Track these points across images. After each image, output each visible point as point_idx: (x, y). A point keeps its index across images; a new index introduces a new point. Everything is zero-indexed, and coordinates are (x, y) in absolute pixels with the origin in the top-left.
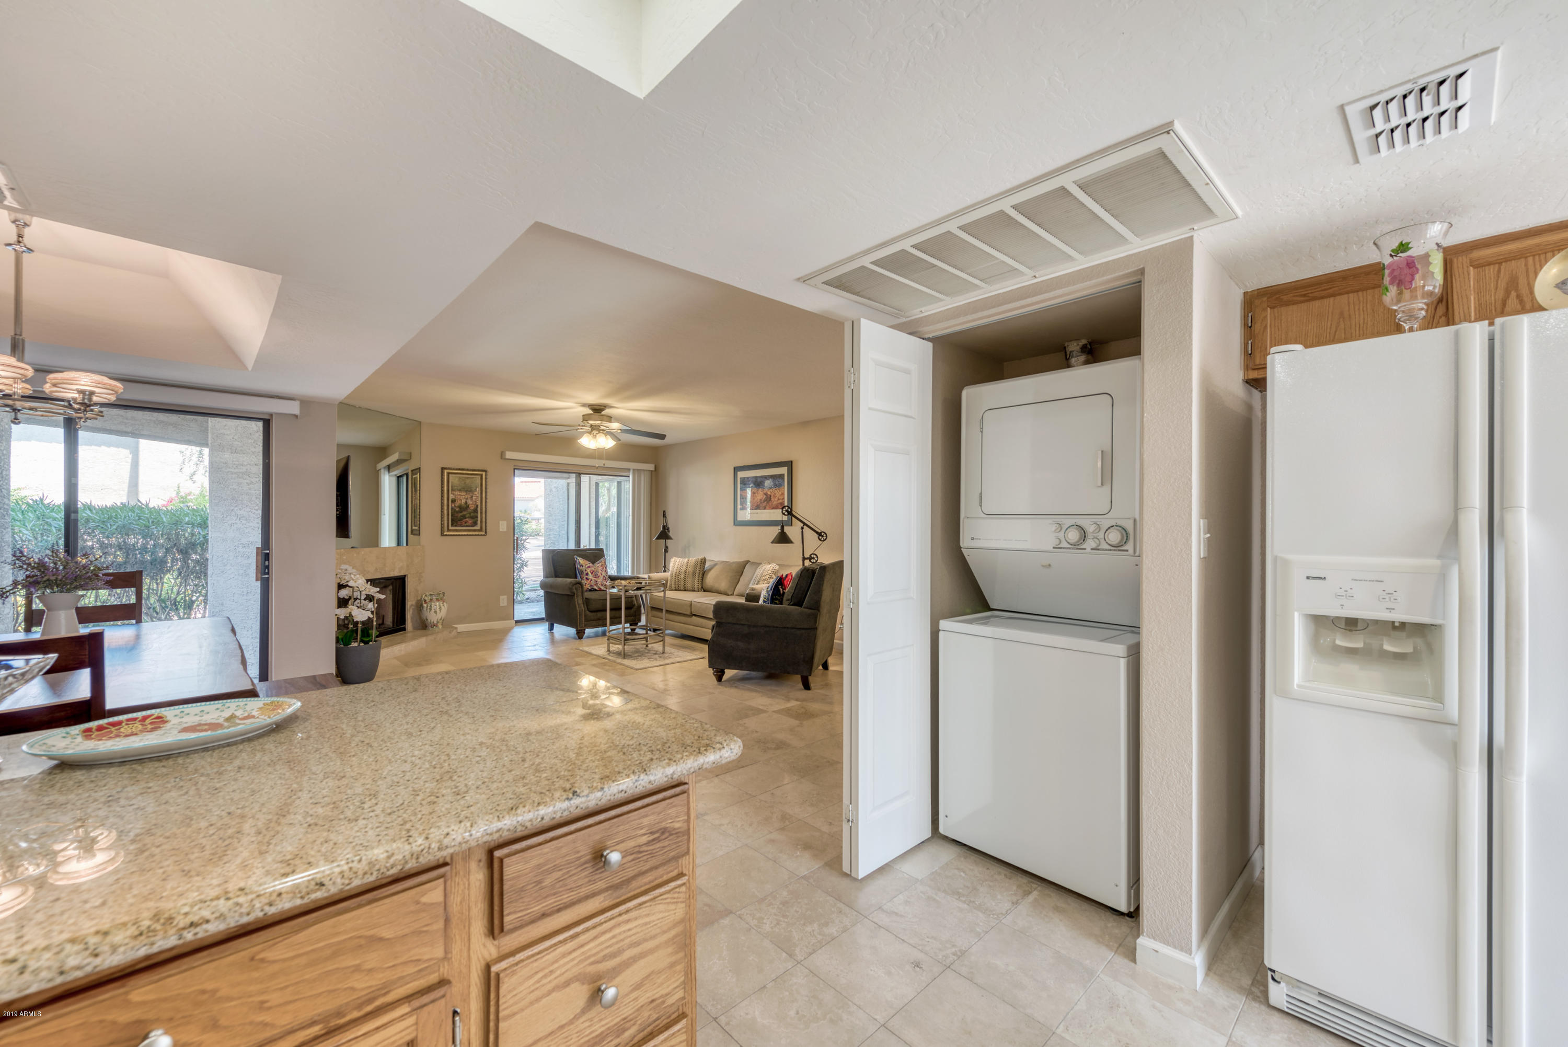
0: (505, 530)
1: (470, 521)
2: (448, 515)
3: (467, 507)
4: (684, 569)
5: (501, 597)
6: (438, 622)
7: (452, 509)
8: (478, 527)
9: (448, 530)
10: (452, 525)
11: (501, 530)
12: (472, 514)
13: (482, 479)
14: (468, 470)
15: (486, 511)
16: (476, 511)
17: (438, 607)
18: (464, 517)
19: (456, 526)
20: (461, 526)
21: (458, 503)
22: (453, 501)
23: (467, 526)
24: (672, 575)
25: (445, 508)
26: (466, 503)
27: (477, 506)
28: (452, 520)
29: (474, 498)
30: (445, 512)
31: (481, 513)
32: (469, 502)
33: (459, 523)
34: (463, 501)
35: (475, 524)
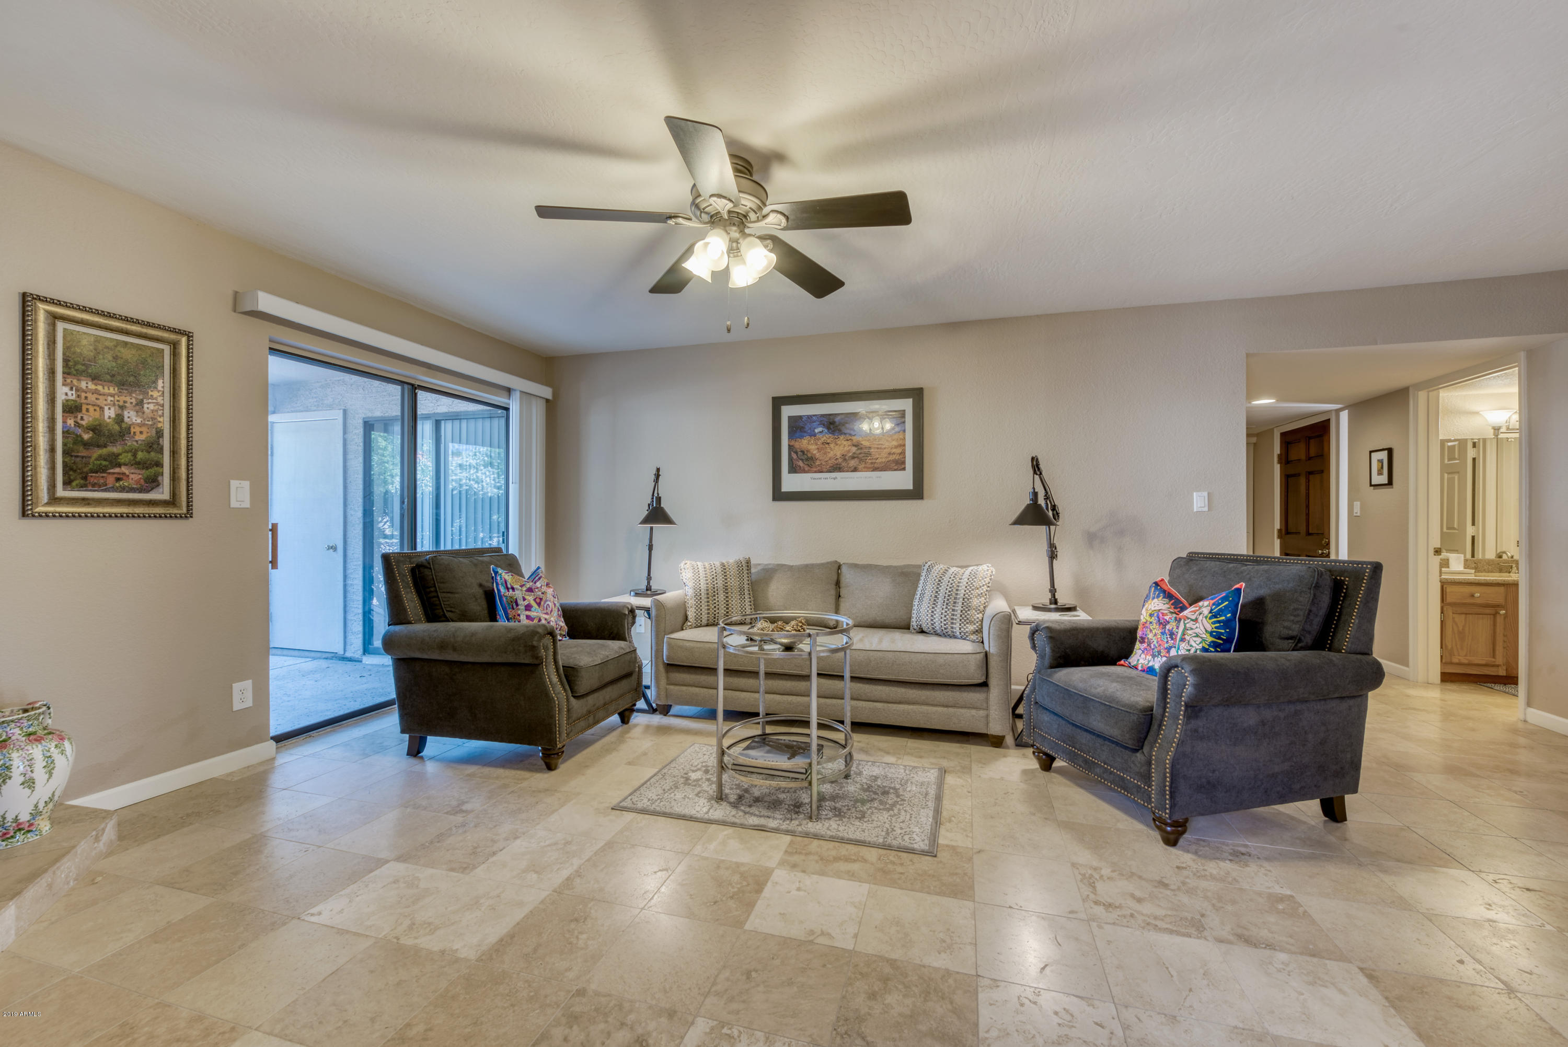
0: (247, 504)
1: (135, 476)
2: (52, 450)
3: (123, 431)
4: (720, 583)
5: (237, 687)
6: (36, 813)
7: (66, 433)
8: (163, 493)
9: (54, 500)
10: (67, 483)
11: (234, 504)
12: (140, 455)
13: (175, 354)
14: (126, 320)
15: (189, 448)
16: (154, 445)
17: (40, 763)
18: (114, 461)
19: (82, 487)
20: (97, 487)
21: (88, 418)
22: (72, 409)
23: (123, 489)
24: (698, 596)
25: (41, 426)
26: (119, 419)
27: (160, 433)
28: (67, 468)
29: (149, 407)
30: (42, 441)
31: (174, 453)
32: (131, 417)
33: (93, 478)
34: (110, 413)
35: (153, 482)
